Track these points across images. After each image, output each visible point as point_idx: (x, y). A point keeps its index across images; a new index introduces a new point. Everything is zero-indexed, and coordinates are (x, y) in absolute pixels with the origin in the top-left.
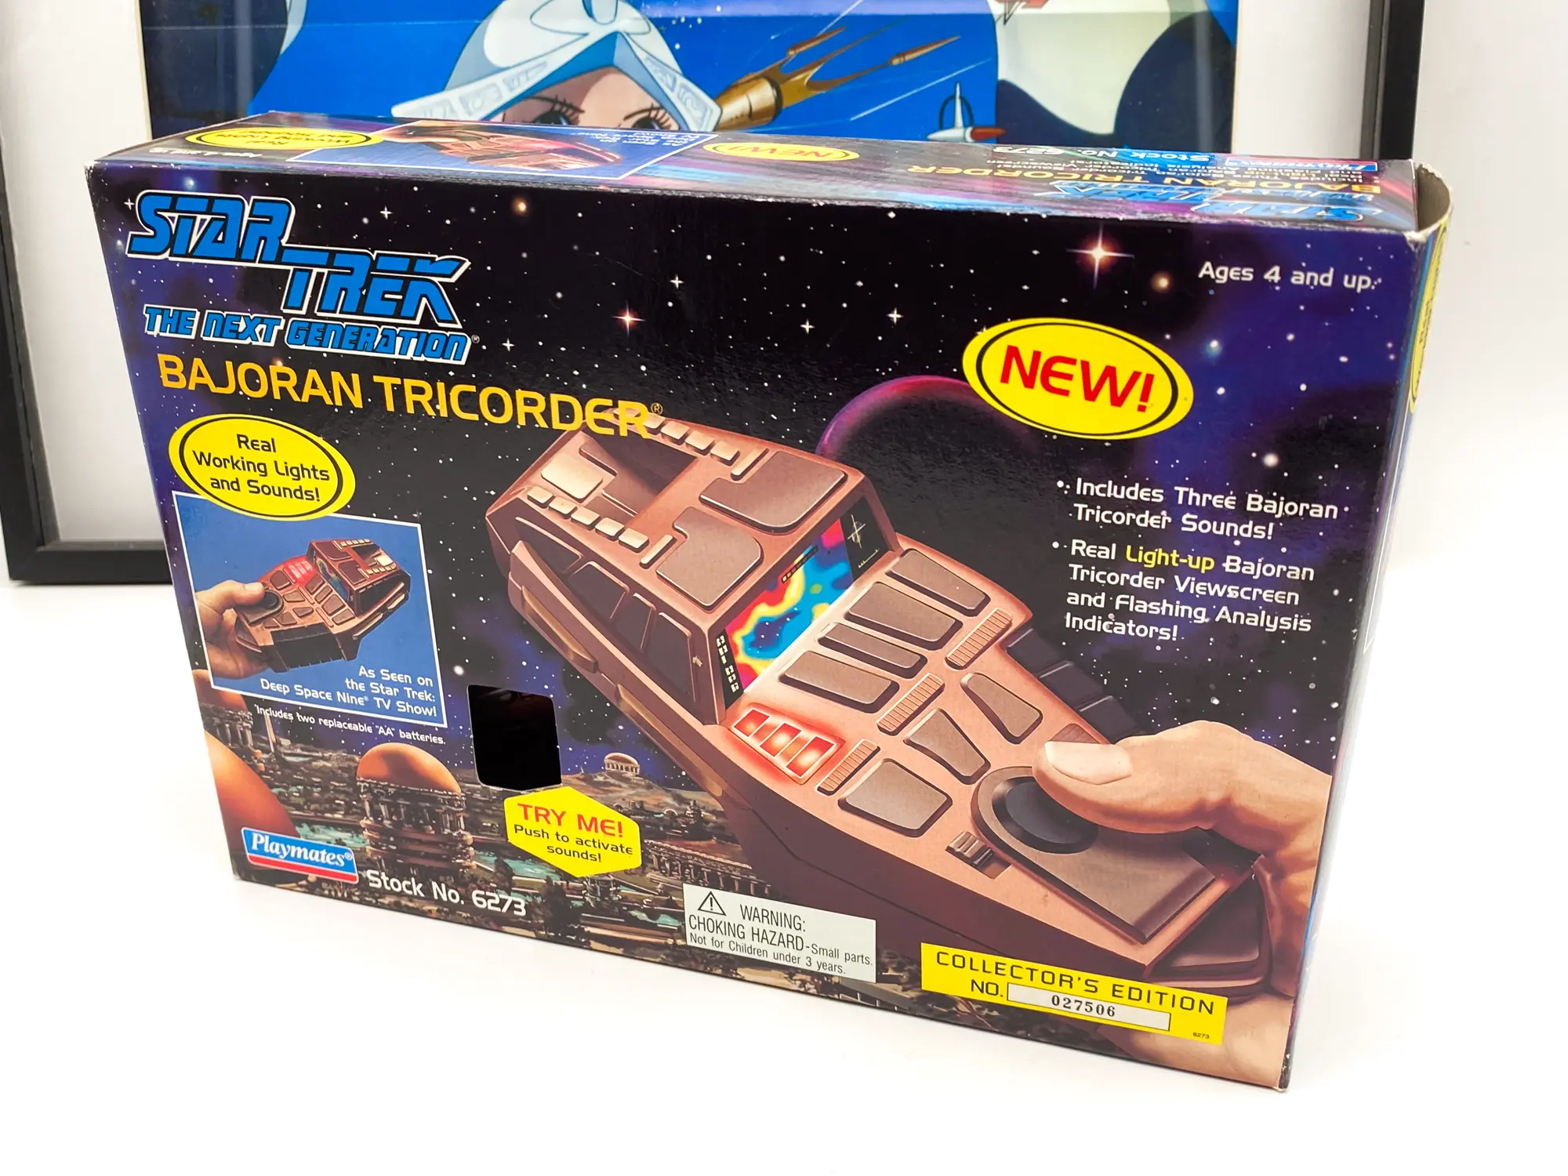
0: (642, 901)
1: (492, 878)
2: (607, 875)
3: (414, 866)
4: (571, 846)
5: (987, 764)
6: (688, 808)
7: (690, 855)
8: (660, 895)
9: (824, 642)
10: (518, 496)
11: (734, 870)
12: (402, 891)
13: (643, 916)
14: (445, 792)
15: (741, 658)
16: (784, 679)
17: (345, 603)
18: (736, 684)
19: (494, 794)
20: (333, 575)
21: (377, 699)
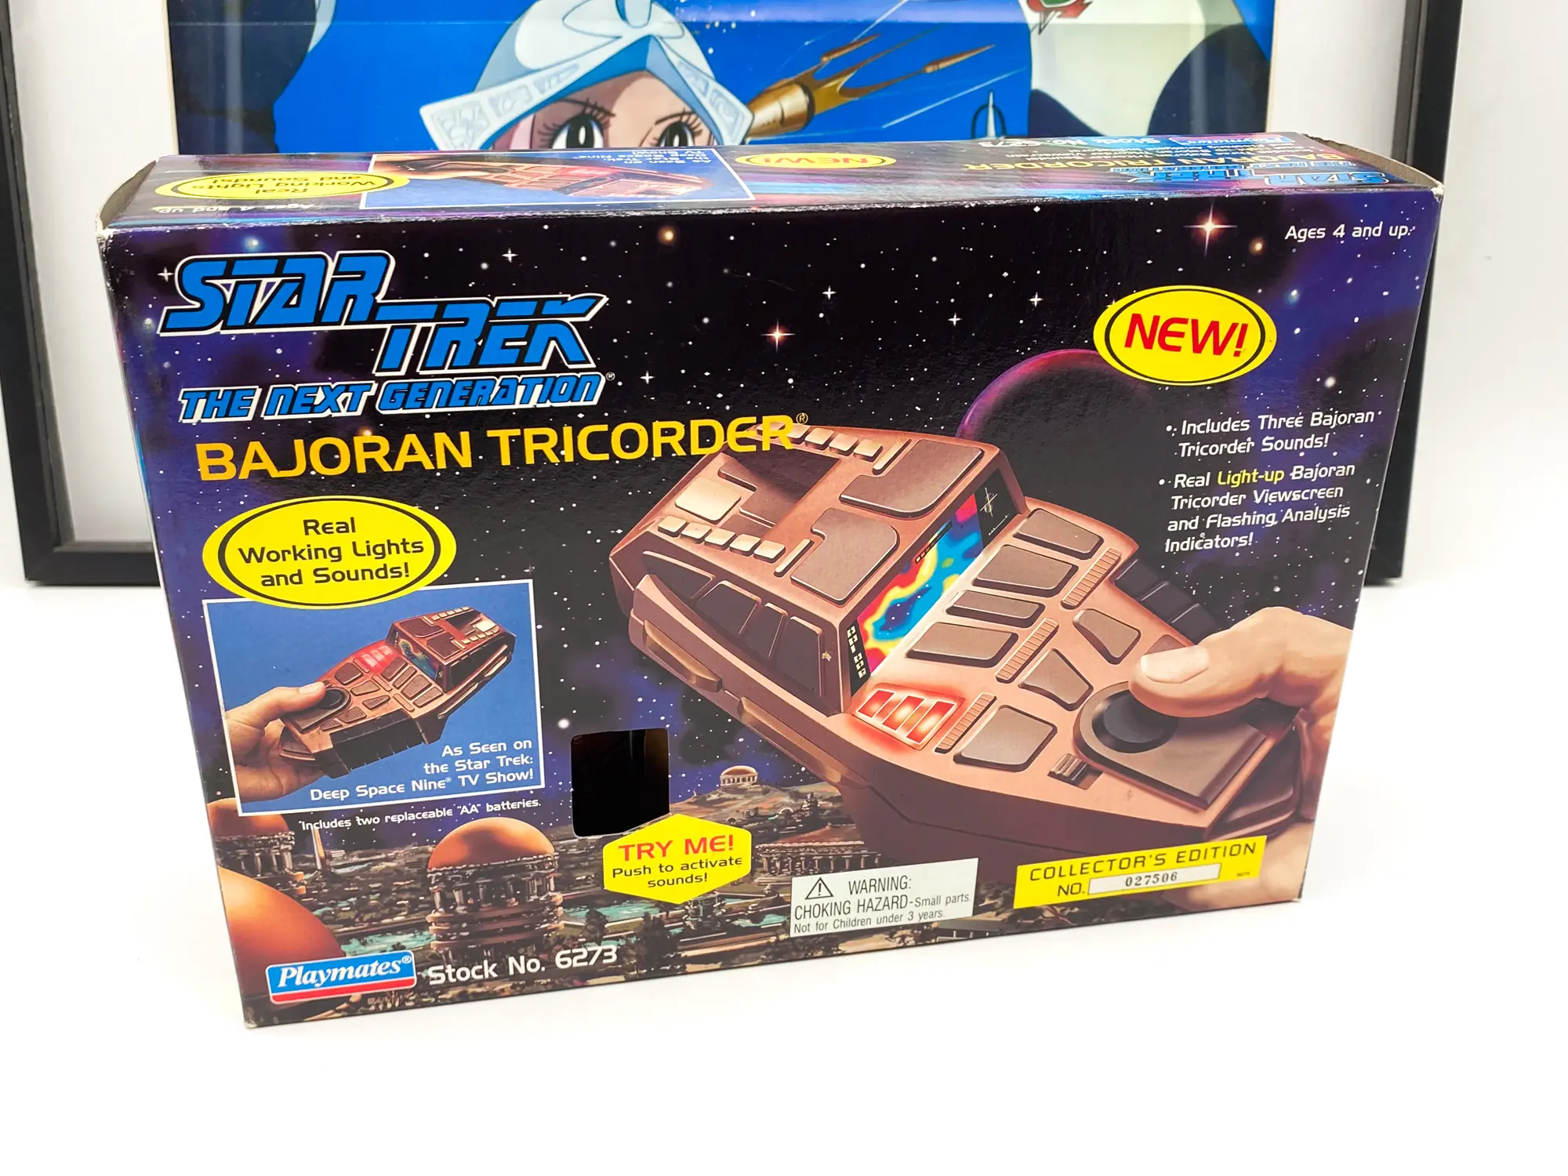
0: (747, 908)
1: (581, 933)
2: (712, 892)
3: (487, 948)
4: (678, 873)
5: (1091, 688)
6: (805, 802)
7: (802, 847)
8: (767, 896)
9: (952, 611)
10: (648, 530)
11: (846, 850)
12: (471, 978)
13: (747, 923)
14: (535, 857)
15: (871, 644)
16: (912, 655)
17: (431, 681)
18: (864, 669)
19: (592, 844)
20: (419, 655)
21: (463, 778)
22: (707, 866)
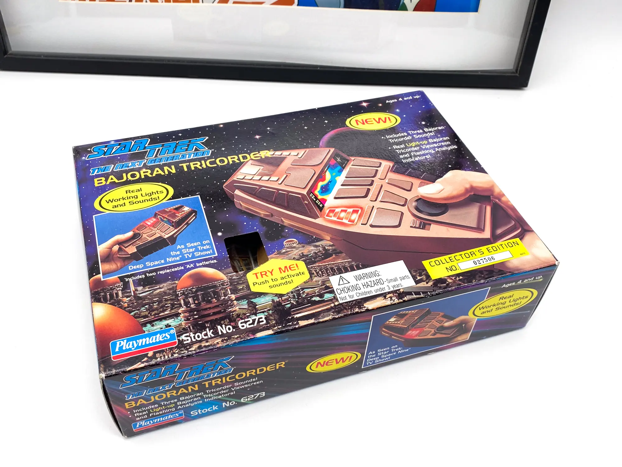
0: (315, 292)
1: (247, 312)
2: (297, 287)
3: (207, 322)
4: (280, 281)
5: (406, 199)
6: (320, 248)
7: (327, 265)
8: (321, 286)
9: (342, 185)
10: (233, 179)
11: (346, 263)
12: (202, 338)
14: (220, 281)
15: (320, 197)
16: (335, 198)
17: (170, 226)
18: (321, 204)
19: (242, 274)
20: (165, 219)
21: (186, 255)
22: (291, 277)
